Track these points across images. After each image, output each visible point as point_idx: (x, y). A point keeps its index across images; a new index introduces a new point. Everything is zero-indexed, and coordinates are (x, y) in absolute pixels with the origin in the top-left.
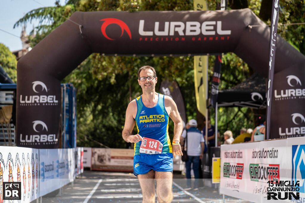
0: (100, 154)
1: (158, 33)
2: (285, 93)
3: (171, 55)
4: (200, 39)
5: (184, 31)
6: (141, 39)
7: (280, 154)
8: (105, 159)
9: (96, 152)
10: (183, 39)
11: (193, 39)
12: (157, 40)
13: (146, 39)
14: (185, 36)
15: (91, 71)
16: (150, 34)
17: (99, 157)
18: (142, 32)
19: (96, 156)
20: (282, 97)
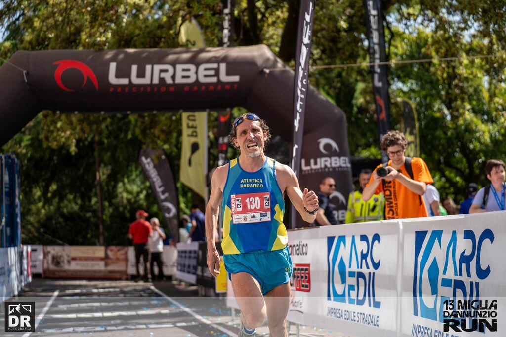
0: (56, 254)
1: (136, 81)
2: (316, 163)
3: (155, 112)
4: (195, 88)
5: (173, 77)
6: (111, 89)
7: (310, 250)
8: (63, 262)
9: (49, 252)
10: (172, 89)
11: (187, 89)
12: (134, 90)
13: (119, 90)
14: (174, 85)
15: (42, 136)
16: (125, 81)
17: (54, 258)
18: (113, 80)
19: (50, 257)
20: (312, 169)
